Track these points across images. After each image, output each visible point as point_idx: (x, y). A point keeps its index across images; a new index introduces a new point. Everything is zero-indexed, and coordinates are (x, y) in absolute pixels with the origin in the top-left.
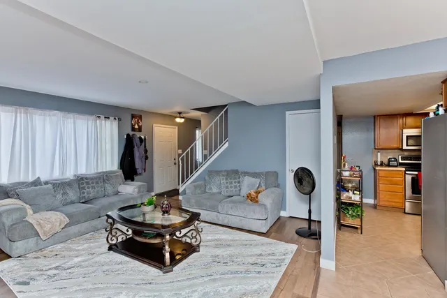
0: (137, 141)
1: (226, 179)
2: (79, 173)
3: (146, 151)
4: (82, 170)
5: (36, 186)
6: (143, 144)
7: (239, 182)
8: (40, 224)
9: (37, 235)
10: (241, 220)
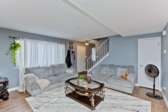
0: (71, 53)
1: (110, 68)
2: (52, 64)
3: (74, 56)
4: (53, 63)
5: (39, 69)
6: (73, 54)
7: (115, 70)
8: (41, 84)
9: (40, 88)
10: (119, 87)
